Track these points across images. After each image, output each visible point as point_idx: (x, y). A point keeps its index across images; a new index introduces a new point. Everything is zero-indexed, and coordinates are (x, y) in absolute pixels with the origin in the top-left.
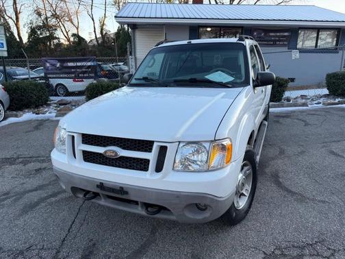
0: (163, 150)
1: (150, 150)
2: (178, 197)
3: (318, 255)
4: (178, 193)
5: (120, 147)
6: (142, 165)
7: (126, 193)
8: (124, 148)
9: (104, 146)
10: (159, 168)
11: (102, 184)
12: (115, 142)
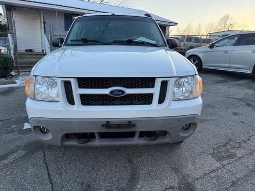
0: (164, 85)
1: (153, 86)
2: (179, 120)
3: (234, 148)
4: (179, 117)
5: (124, 86)
6: (146, 99)
7: (134, 126)
8: (128, 87)
9: (106, 87)
10: (161, 100)
11: (108, 122)
12: (117, 83)
